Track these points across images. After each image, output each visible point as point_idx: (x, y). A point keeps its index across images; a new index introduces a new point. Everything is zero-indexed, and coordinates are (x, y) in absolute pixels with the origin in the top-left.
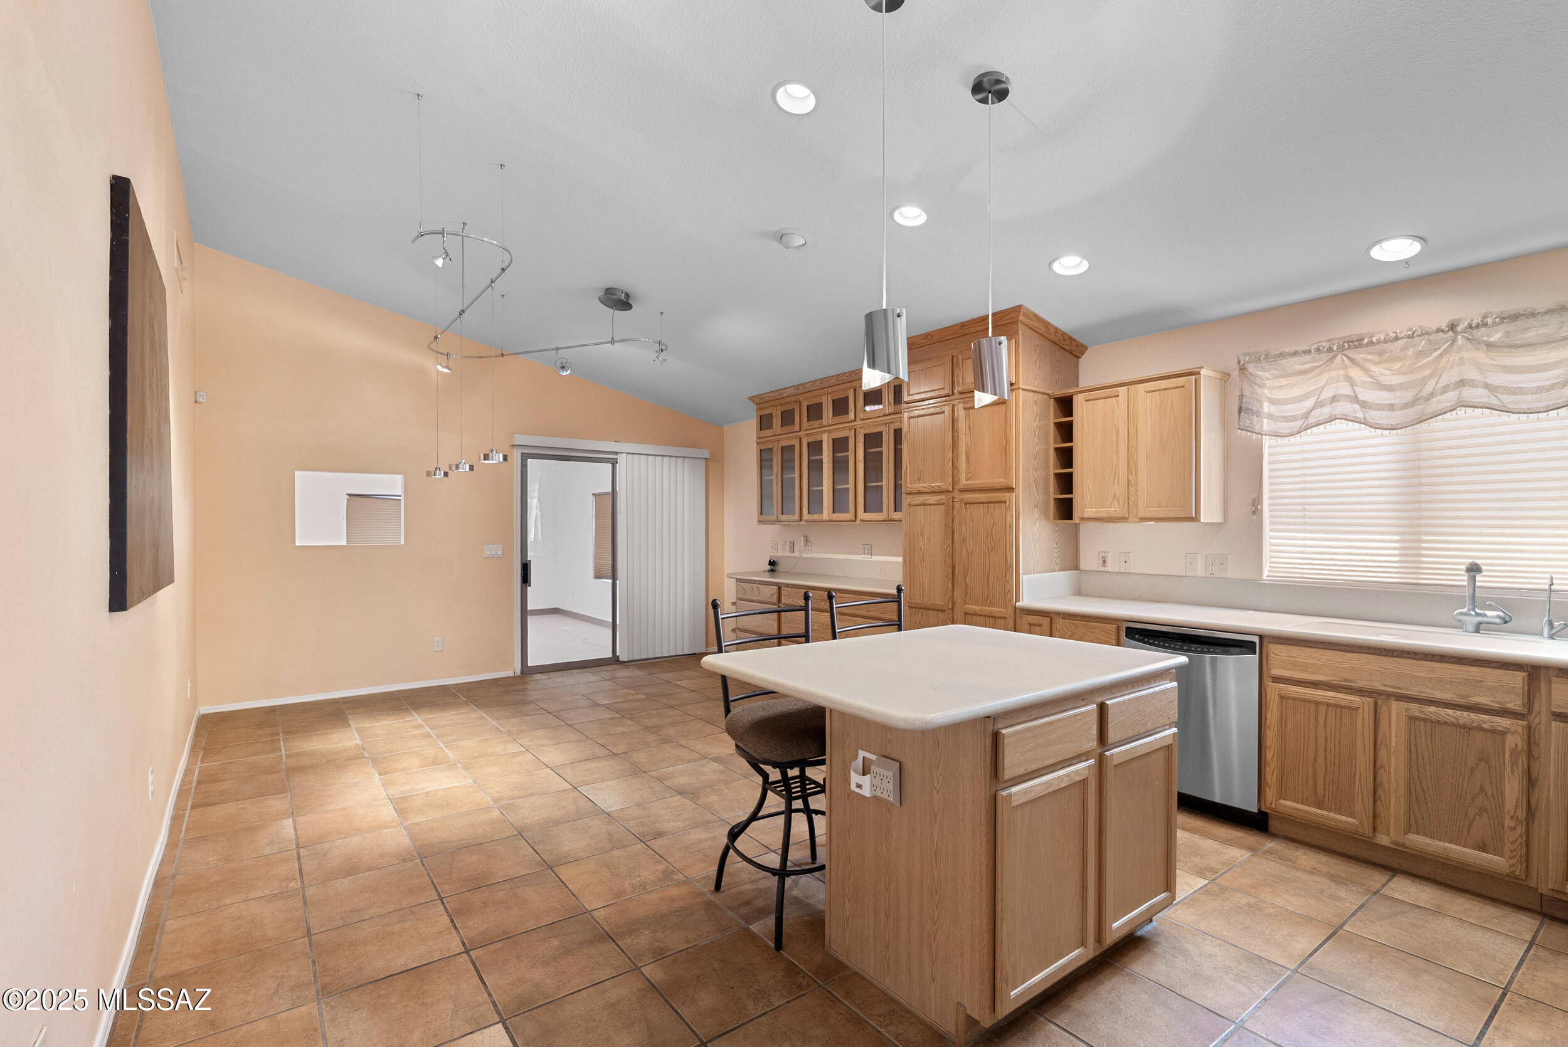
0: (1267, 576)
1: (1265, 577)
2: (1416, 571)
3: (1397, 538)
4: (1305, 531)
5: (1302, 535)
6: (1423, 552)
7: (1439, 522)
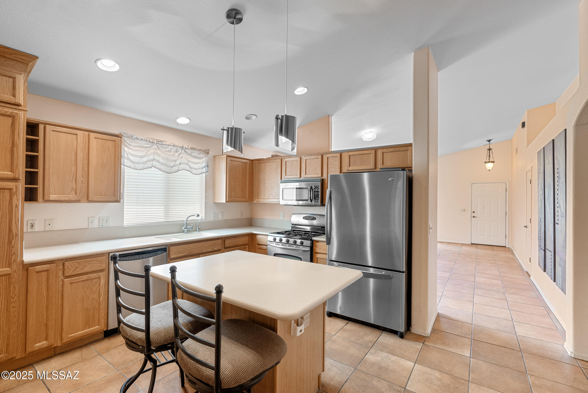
0: (125, 224)
1: (124, 225)
2: (168, 217)
3: (163, 207)
4: (137, 206)
5: (136, 207)
6: (169, 212)
7: (173, 202)
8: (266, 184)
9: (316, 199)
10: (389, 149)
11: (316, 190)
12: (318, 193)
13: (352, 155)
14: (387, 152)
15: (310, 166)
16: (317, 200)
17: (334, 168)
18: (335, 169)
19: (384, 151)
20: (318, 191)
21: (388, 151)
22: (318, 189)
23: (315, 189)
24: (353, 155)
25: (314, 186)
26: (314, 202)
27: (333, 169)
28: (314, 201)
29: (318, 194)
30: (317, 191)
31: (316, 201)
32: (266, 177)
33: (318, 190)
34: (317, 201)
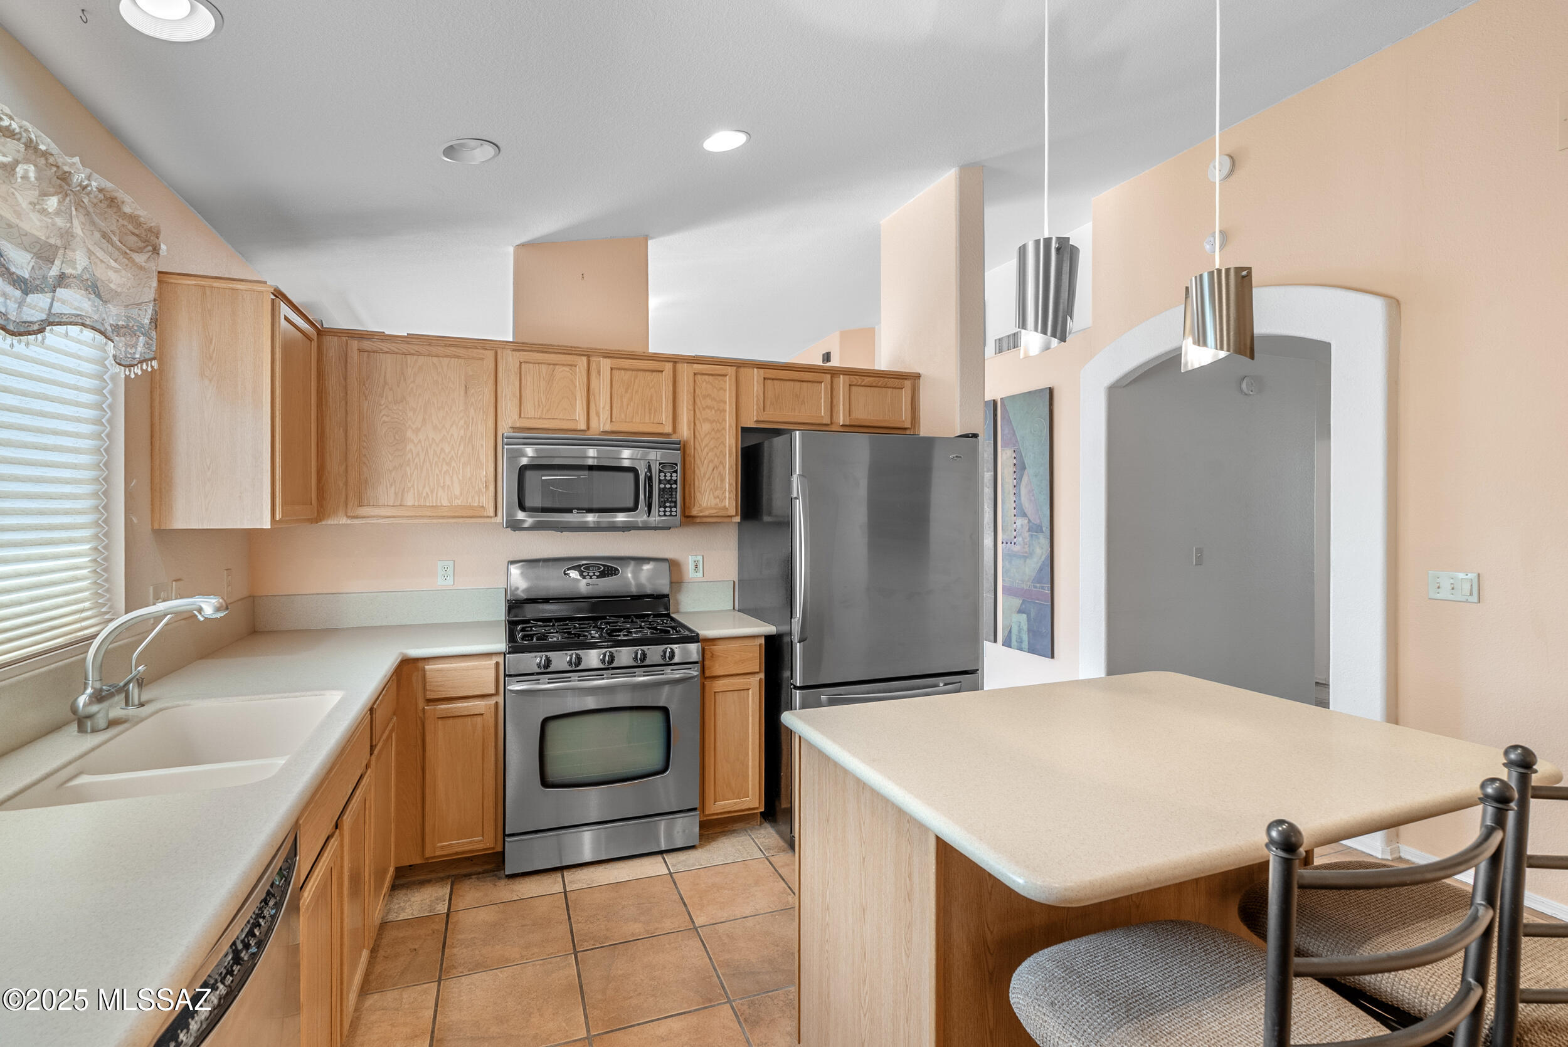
8: (410, 446)
9: (665, 507)
10: (865, 378)
11: (665, 476)
12: (674, 486)
13: (770, 379)
14: (859, 386)
15: (626, 392)
16: (668, 509)
17: (716, 411)
18: (719, 412)
19: (853, 382)
20: (671, 479)
21: (862, 382)
22: (674, 474)
23: (660, 471)
24: (773, 379)
25: (660, 464)
26: (660, 516)
27: (713, 411)
28: (659, 511)
29: (671, 488)
30: (668, 478)
31: (665, 511)
32: (410, 414)
33: (671, 476)
34: (671, 511)
